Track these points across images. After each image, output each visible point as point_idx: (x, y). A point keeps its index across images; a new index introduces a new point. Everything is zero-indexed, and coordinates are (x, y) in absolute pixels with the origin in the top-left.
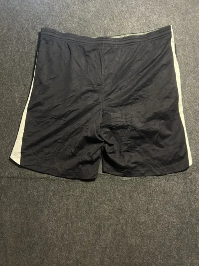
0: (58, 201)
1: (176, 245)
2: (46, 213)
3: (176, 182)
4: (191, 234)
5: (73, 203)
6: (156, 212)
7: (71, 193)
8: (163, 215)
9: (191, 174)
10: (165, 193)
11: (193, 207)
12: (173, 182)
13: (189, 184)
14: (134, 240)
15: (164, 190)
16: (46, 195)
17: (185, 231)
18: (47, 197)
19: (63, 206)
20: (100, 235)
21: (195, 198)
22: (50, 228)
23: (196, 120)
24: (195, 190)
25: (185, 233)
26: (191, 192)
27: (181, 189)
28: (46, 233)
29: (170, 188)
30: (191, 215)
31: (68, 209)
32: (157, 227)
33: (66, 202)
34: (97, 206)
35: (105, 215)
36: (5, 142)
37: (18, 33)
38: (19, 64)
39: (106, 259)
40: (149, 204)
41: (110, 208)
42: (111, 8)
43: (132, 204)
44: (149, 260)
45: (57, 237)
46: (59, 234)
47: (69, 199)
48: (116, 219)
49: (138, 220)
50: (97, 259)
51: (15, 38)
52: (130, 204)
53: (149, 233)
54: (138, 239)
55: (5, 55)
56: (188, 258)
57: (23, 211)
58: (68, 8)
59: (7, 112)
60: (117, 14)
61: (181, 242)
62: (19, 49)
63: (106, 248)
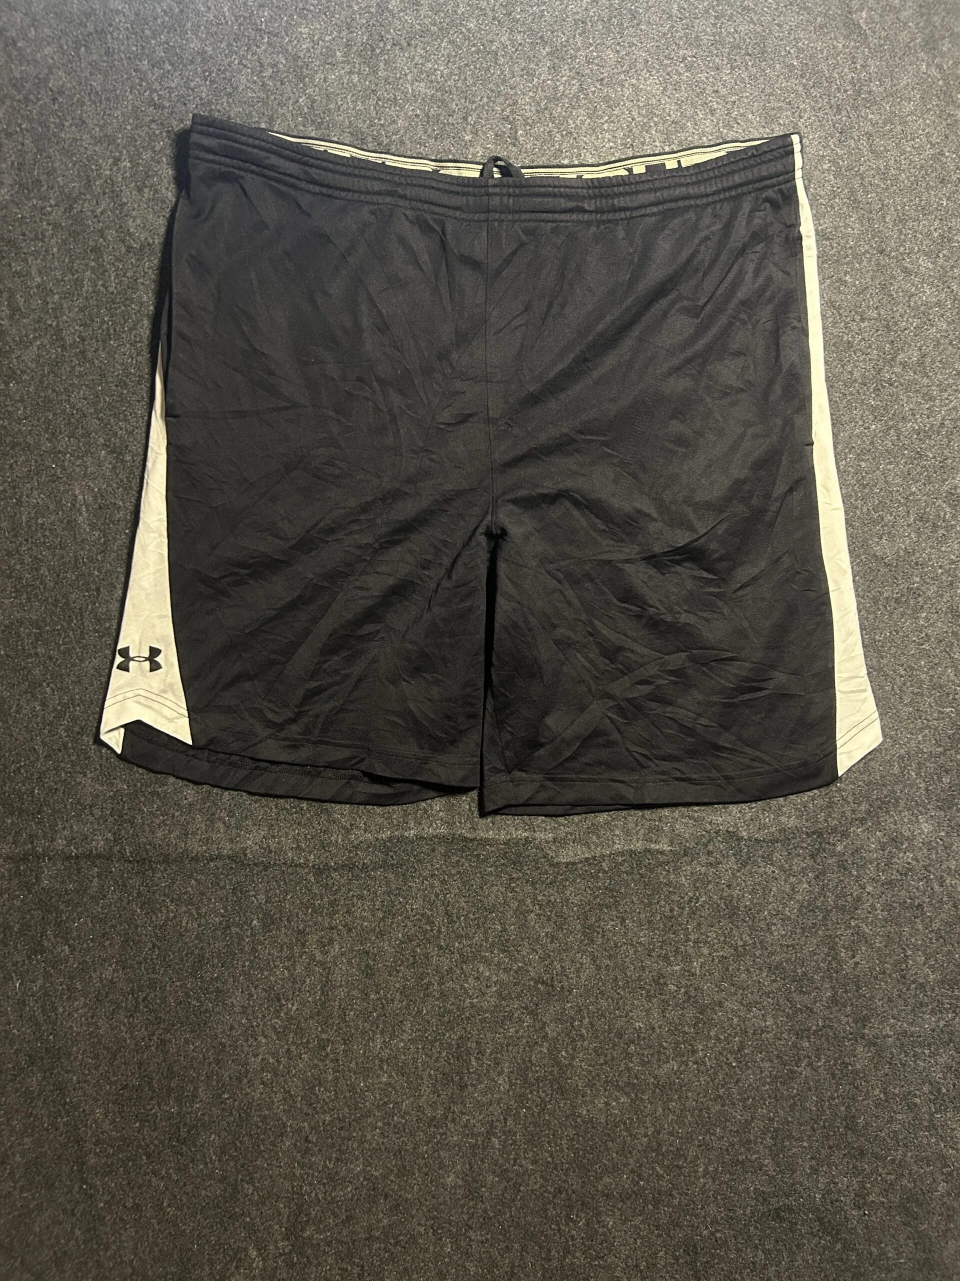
0: (286, 952)
1: (771, 1120)
2: (237, 999)
3: (781, 868)
4: (834, 1076)
5: (349, 962)
6: (692, 993)
7: (338, 919)
8: (720, 1004)
9: (845, 834)
10: (733, 914)
11: (847, 969)
12: (770, 869)
13: (832, 877)
14: (600, 1103)
15: (729, 901)
16: (234, 930)
17: (810, 1064)
18: (241, 939)
19: (309, 972)
20: (462, 1088)
21: (857, 931)
22: (255, 1063)
23: (876, 601)
24: (859, 899)
25: (807, 1072)
26: (843, 909)
27: (799, 897)
28: (239, 1080)
29: (753, 892)
30: (834, 1000)
31: (327, 984)
32: (694, 1052)
33: (319, 957)
34: (450, 971)
35: (485, 1005)
36: (44, 704)
37: (69, 201)
38: (83, 352)
39: (490, 1178)
40: (666, 958)
41: (503, 976)
42: (504, 81)
43: (594, 959)
44: (660, 1177)
45: (289, 1096)
46: (295, 1086)
47: (331, 941)
48: (528, 1020)
49: (620, 1023)
50: (450, 1180)
51: (56, 226)
52: (586, 960)
53: (661, 1072)
54: (617, 1099)
55: (14, 309)
56: (815, 1171)
57: (142, 995)
58: (301, 79)
59: (44, 571)
60: (529, 111)
61: (792, 1107)
62: (79, 283)
63: (490, 1134)
